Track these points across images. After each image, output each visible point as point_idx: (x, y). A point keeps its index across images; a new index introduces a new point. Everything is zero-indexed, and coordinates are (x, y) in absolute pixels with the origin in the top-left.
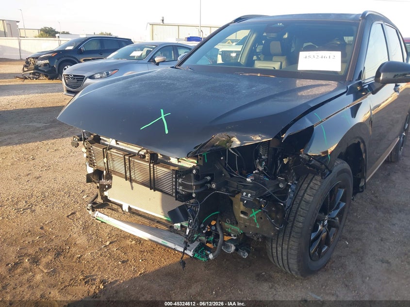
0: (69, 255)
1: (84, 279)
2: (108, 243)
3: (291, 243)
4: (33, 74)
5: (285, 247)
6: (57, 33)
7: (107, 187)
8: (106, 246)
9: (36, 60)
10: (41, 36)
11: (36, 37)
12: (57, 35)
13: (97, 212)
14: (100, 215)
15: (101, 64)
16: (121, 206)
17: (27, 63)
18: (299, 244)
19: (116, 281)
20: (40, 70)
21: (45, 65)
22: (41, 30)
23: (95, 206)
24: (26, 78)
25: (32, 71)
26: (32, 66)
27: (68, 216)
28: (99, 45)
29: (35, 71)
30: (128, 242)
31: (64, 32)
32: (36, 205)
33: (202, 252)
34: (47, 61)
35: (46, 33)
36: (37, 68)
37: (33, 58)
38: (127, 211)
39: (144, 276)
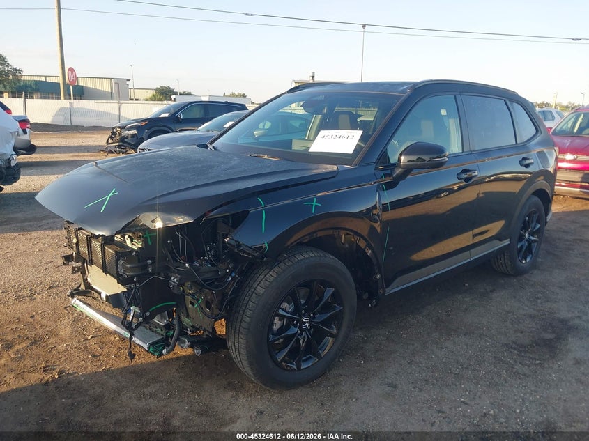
0: (44, 344)
1: (44, 368)
2: (89, 337)
3: (240, 340)
4: (119, 146)
5: (237, 344)
6: (176, 93)
7: (77, 269)
8: (86, 340)
9: (123, 130)
10: (153, 99)
11: (147, 100)
12: (173, 97)
13: (75, 299)
14: (78, 302)
15: (184, 136)
16: (100, 294)
17: (113, 133)
18: (247, 342)
19: (75, 373)
20: (125, 142)
21: (133, 136)
22: (157, 90)
23: (76, 293)
24: (111, 152)
25: (117, 144)
26: (118, 137)
27: (66, 308)
28: (202, 111)
29: (121, 143)
30: (112, 338)
31: (185, 92)
32: (38, 294)
33: (158, 347)
34: (135, 132)
35: (162, 94)
36: (122, 140)
37: (120, 127)
38: (105, 300)
39: (106, 371)
